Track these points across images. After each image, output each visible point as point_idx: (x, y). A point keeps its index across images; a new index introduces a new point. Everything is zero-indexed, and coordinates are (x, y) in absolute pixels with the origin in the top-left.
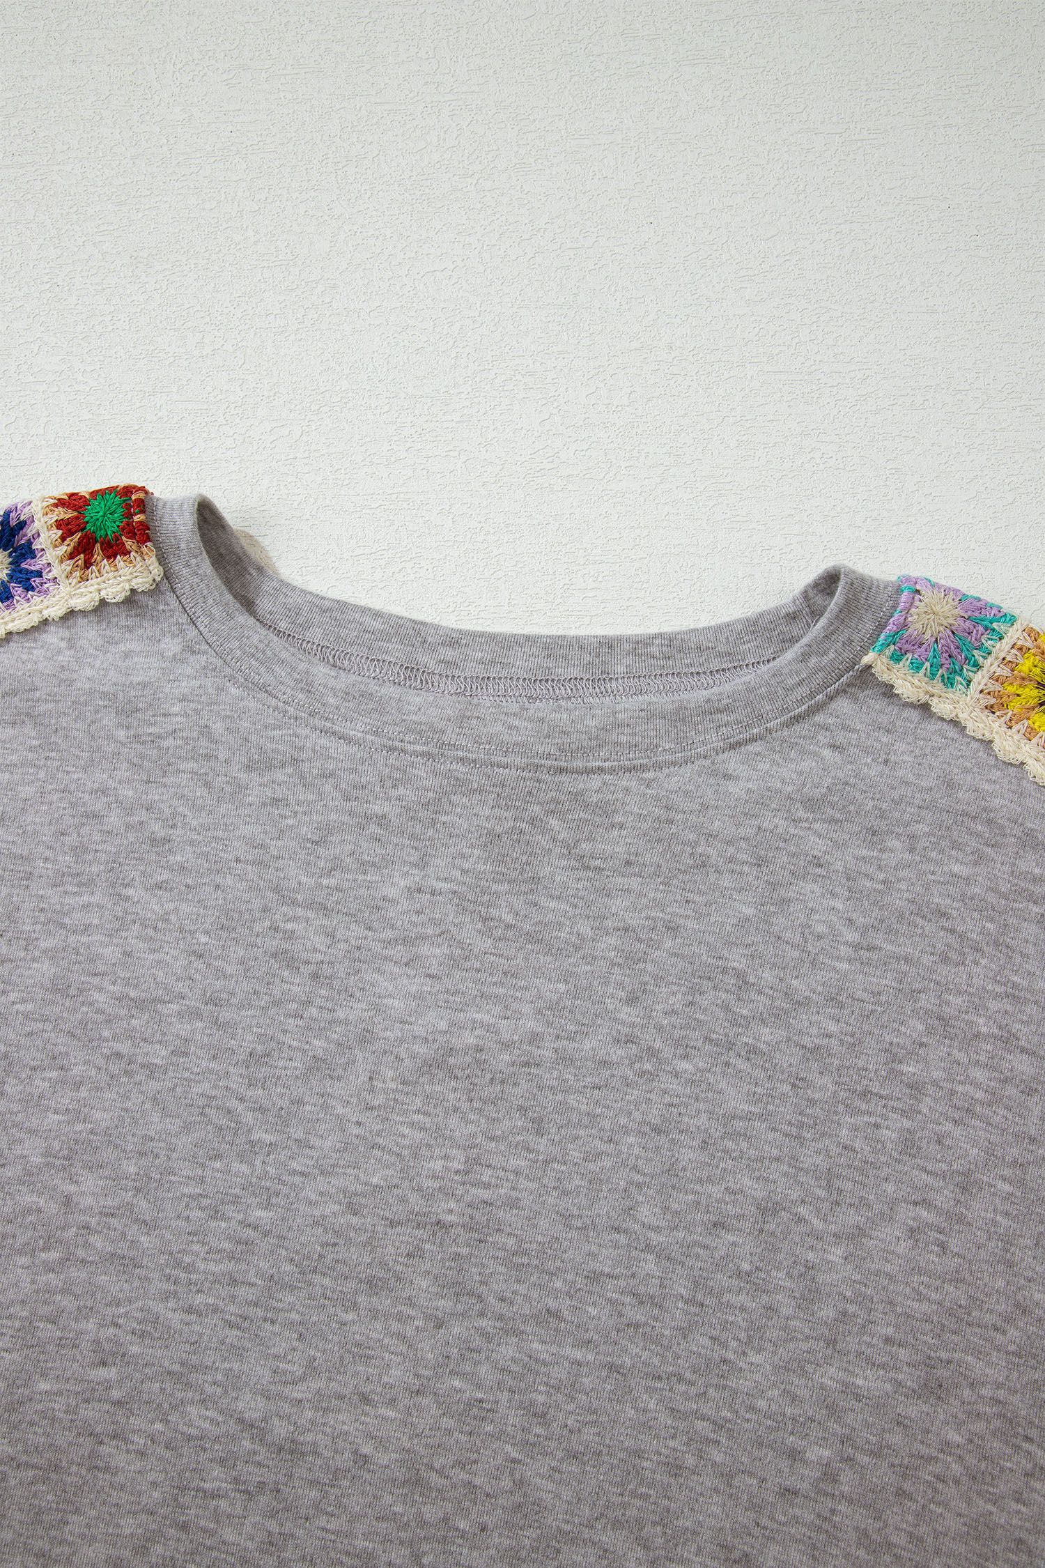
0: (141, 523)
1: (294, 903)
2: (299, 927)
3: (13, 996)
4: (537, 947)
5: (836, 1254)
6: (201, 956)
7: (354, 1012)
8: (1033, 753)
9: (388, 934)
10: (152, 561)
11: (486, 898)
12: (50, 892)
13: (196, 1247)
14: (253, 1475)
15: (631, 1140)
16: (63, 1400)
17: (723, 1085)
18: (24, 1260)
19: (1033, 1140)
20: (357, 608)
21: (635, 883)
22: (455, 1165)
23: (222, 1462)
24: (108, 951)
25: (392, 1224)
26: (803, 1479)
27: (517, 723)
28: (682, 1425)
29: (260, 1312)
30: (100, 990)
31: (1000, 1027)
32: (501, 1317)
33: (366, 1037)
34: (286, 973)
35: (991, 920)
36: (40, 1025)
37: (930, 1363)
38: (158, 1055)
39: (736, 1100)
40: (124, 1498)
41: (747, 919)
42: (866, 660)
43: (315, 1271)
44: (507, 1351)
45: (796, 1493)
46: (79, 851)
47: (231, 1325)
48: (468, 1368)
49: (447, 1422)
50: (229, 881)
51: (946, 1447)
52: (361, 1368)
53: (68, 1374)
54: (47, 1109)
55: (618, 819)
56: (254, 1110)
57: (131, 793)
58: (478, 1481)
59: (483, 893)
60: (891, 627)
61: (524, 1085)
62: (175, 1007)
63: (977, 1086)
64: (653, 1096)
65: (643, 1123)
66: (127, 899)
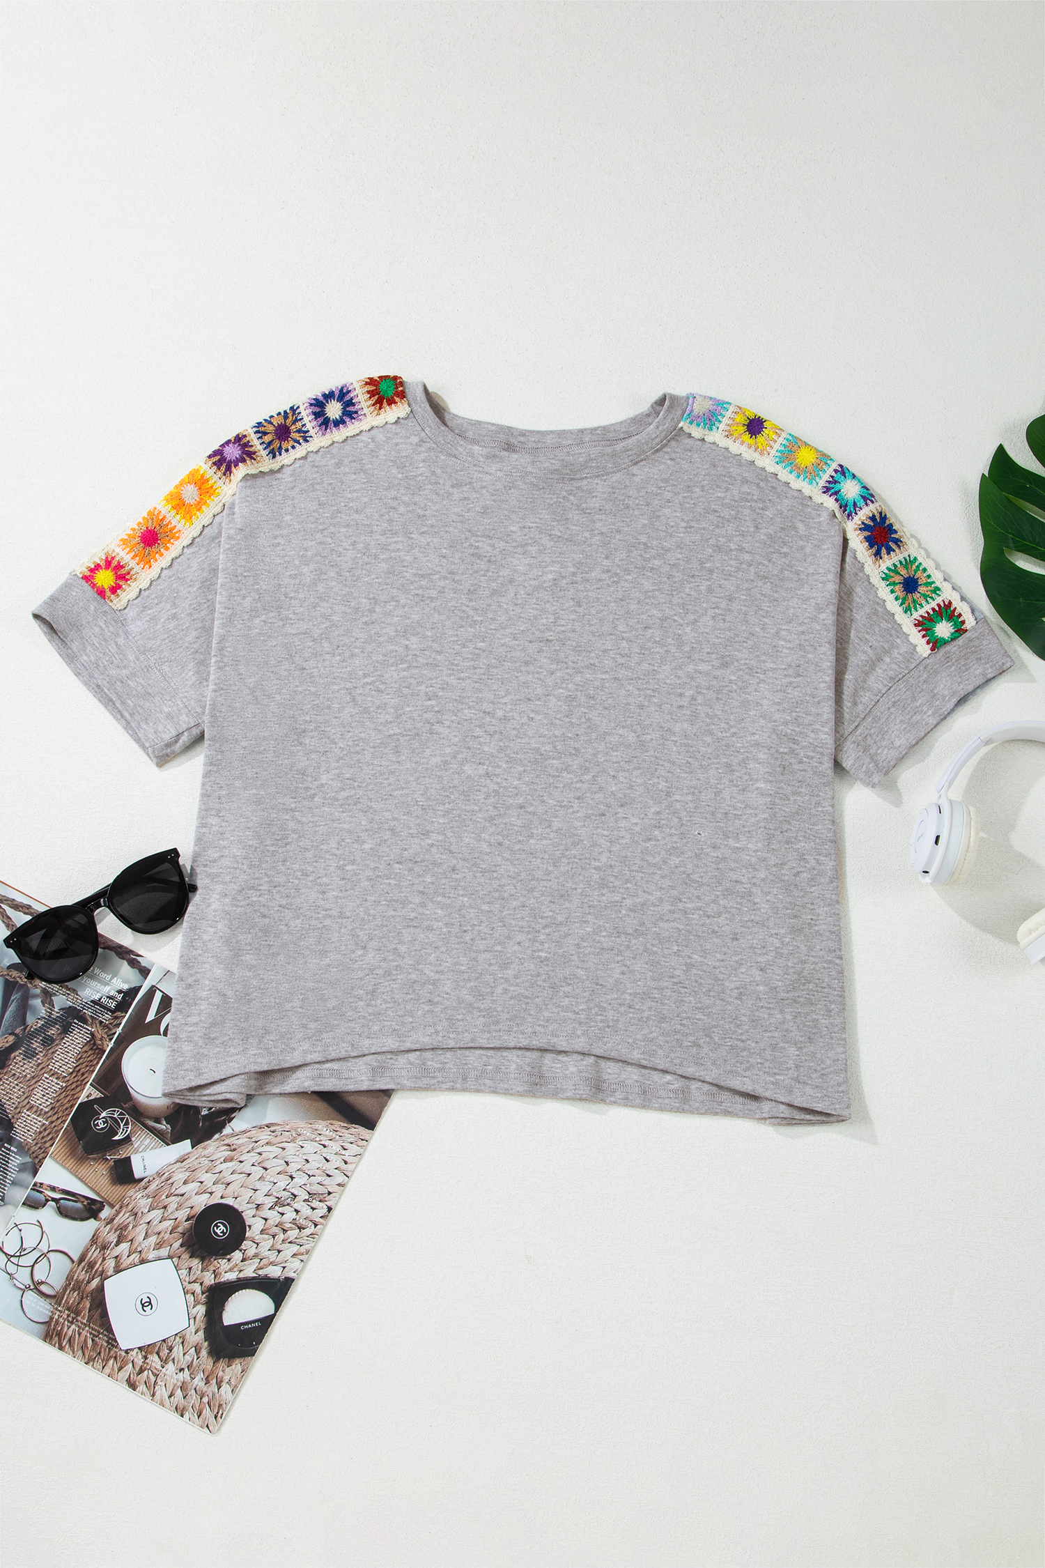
0: (401, 391)
1: (477, 536)
2: (480, 544)
3: (373, 577)
4: (570, 543)
5: (688, 630)
6: (444, 557)
7: (505, 573)
8: (744, 449)
9: (514, 544)
10: (406, 406)
11: (549, 528)
12: (381, 538)
13: (459, 658)
14: (492, 729)
15: (613, 604)
16: (417, 712)
17: (643, 581)
18: (393, 668)
19: (752, 581)
20: (485, 423)
21: (603, 517)
22: (551, 620)
23: (480, 726)
24: (408, 558)
25: (531, 642)
26: (685, 702)
27: (554, 462)
28: (642, 693)
29: (486, 677)
30: (407, 572)
31: (739, 546)
32: (574, 668)
33: (511, 581)
34: (478, 561)
35: (733, 510)
36: (386, 586)
37: (723, 657)
38: (434, 593)
39: (648, 585)
40: (445, 742)
41: (645, 525)
42: (680, 425)
43: (504, 661)
44: (578, 679)
45: (683, 707)
46: (390, 521)
47: (476, 682)
48: (564, 686)
49: (559, 703)
50: (451, 529)
51: (731, 681)
52: (526, 690)
53: (417, 704)
54: (394, 616)
55: (594, 494)
56: (473, 610)
57: (407, 499)
58: (573, 721)
59: (548, 526)
60: (688, 412)
61: (572, 591)
62: (438, 576)
63: (731, 566)
64: (619, 589)
65: (616, 598)
66: (412, 538)
